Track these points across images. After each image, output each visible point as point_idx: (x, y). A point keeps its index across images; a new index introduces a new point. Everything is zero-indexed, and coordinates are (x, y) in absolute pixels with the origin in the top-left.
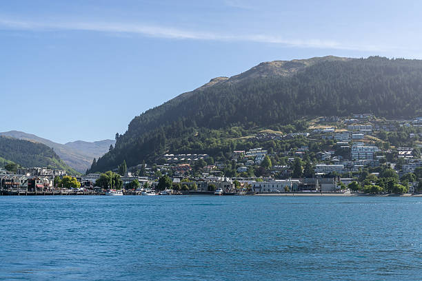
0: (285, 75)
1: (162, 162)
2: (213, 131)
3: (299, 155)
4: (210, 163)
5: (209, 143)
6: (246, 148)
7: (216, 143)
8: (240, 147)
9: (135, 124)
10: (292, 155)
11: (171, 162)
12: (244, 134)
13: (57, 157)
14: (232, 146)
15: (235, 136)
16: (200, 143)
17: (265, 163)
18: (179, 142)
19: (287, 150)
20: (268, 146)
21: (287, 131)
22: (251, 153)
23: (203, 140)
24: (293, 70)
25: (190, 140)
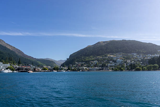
0: (103, 44)
1: (75, 64)
2: (87, 57)
3: (105, 62)
4: (85, 64)
5: (85, 60)
6: (93, 61)
7: (87, 60)
8: (92, 60)
9: (71, 56)
10: (103, 62)
11: (77, 64)
12: (93, 58)
13: (55, 64)
14: (90, 60)
15: (91, 58)
16: (83, 60)
17: (97, 64)
18: (79, 60)
19: (102, 61)
20: (98, 60)
21: (103, 57)
22: (94, 62)
23: (84, 59)
24: (105, 43)
25: (81, 59)
